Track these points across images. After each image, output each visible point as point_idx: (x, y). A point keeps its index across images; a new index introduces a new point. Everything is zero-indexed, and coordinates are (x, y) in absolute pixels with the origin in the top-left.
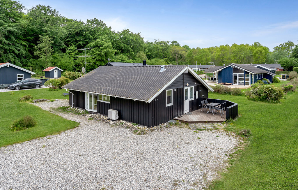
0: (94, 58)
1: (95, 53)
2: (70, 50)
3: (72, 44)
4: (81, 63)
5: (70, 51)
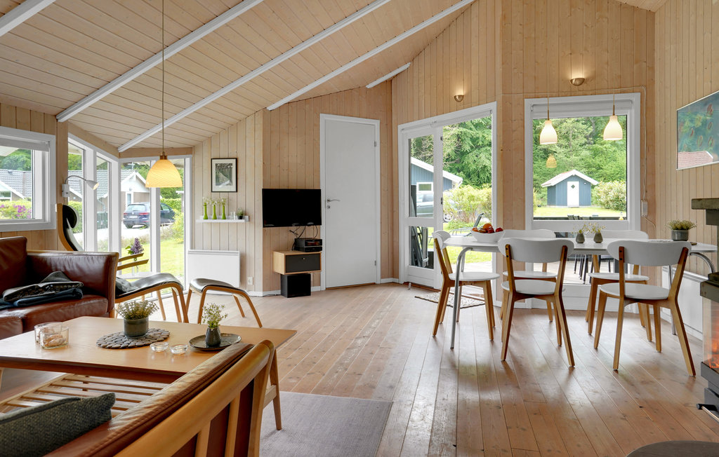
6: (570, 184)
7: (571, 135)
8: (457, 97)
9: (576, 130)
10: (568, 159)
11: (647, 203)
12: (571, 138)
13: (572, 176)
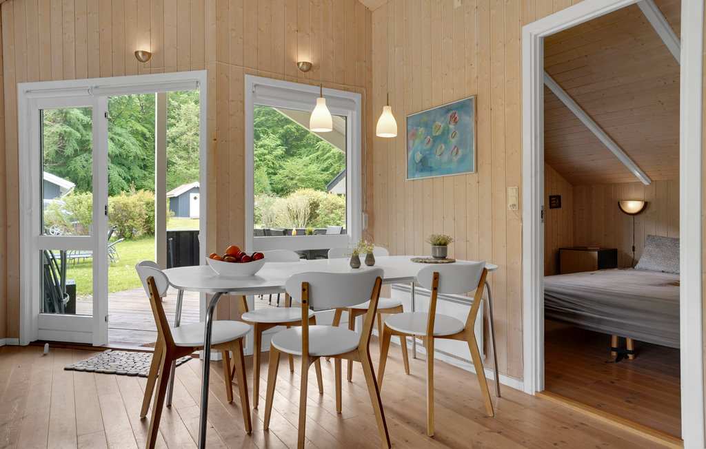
0: (326, 170)
1: (328, 155)
2: (262, 146)
3: (270, 131)
4: (290, 183)
5: (262, 150)
6: (192, 195)
7: (190, 147)
8: (140, 54)
9: (195, 144)
10: (188, 172)
11: (367, 215)
12: (190, 150)
13: (194, 188)
